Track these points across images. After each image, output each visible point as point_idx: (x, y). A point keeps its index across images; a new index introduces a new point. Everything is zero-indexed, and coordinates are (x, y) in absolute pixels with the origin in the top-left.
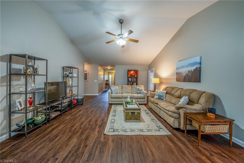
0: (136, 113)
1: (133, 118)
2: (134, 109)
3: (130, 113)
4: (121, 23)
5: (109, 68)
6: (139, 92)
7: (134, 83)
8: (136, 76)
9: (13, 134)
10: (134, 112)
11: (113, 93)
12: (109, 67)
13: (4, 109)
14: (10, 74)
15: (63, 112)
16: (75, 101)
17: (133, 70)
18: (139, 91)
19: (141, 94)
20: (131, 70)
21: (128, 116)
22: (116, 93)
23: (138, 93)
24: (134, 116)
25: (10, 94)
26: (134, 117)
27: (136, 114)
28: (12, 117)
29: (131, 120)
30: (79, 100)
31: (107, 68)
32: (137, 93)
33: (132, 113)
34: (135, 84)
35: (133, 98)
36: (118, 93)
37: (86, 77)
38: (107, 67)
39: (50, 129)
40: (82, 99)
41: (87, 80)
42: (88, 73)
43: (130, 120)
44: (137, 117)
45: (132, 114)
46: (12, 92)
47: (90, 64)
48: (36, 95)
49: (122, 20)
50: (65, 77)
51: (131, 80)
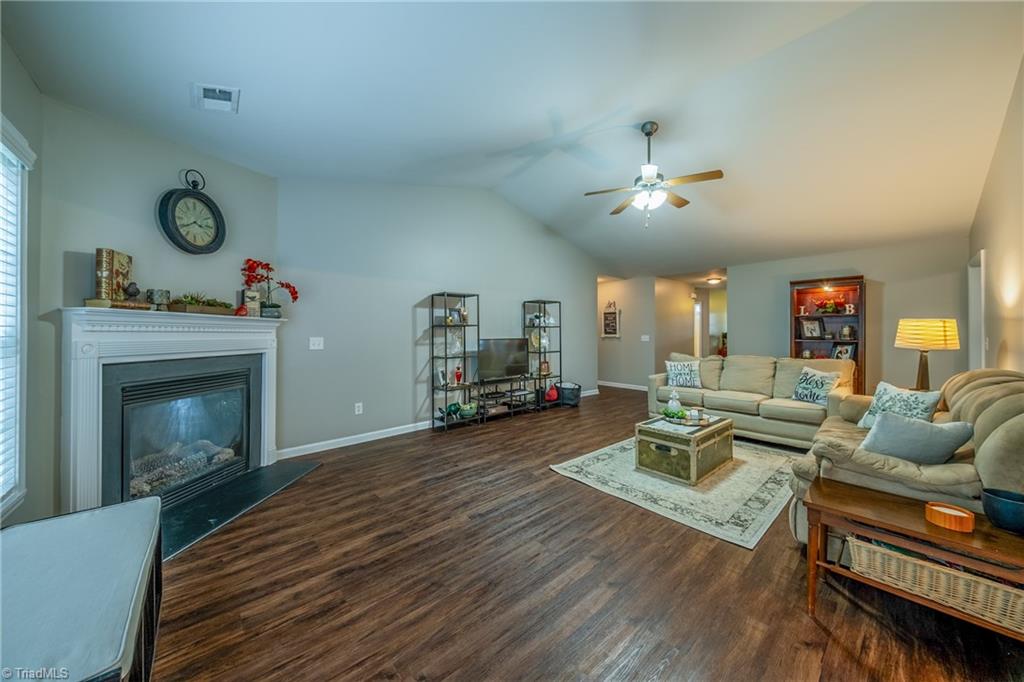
0: (674, 453)
1: (665, 465)
2: (667, 436)
3: (653, 447)
4: (648, 134)
5: (714, 282)
6: (806, 392)
7: (839, 348)
8: (850, 309)
9: (438, 424)
10: (666, 447)
11: (670, 382)
12: (714, 276)
13: (427, 381)
14: (433, 327)
15: (517, 411)
16: (554, 394)
17: (828, 280)
18: (807, 389)
19: (814, 402)
20: (821, 281)
21: (648, 456)
22: (682, 386)
23: (800, 398)
24: (668, 461)
25: (433, 358)
26: (668, 464)
27: (674, 457)
28: (435, 396)
29: (657, 470)
30: (566, 392)
31: (705, 283)
32: (796, 393)
33: (659, 447)
34: (848, 355)
35: (759, 415)
36: (694, 387)
37: (610, 323)
38: (704, 280)
39: (479, 432)
40: (573, 389)
41: (617, 336)
42: (620, 312)
43: (653, 469)
44: (679, 468)
45: (658, 452)
46: (435, 355)
47: (625, 278)
48: (469, 362)
49: (648, 126)
50: (529, 327)
51: (816, 334)
